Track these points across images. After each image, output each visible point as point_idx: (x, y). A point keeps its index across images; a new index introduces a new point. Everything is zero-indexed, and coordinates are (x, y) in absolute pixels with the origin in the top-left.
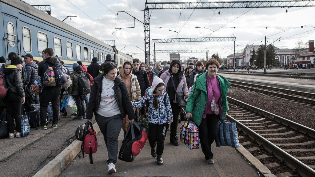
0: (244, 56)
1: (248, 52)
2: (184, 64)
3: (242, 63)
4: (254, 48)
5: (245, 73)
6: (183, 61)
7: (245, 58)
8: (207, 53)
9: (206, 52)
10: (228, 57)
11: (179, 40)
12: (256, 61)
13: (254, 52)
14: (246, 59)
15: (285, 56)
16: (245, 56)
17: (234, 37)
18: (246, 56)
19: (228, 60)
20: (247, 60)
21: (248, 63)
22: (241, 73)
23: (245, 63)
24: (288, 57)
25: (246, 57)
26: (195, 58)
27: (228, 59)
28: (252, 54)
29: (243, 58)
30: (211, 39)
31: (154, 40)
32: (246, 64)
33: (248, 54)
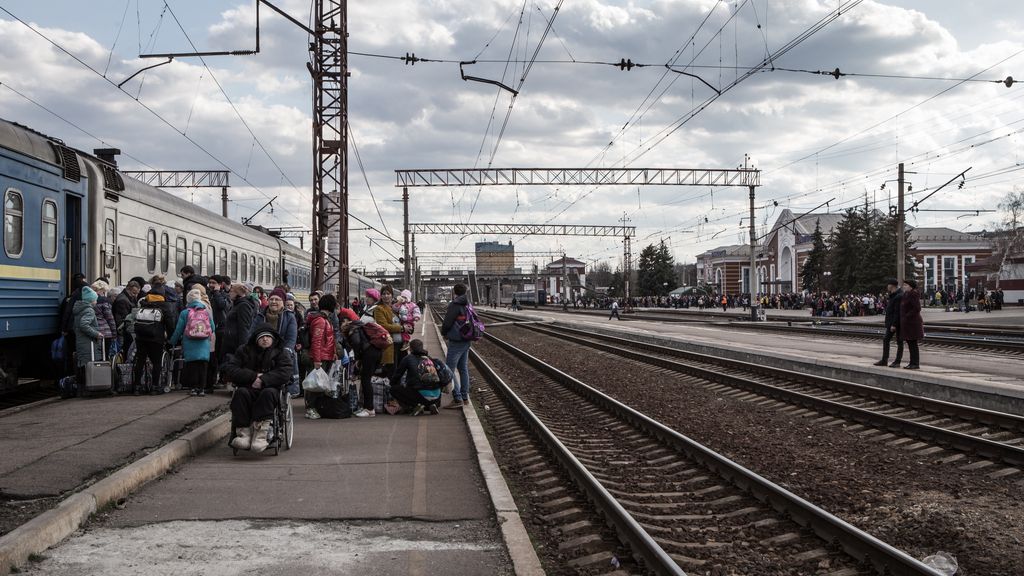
0: (771, 253)
1: (787, 240)
2: (529, 282)
3: (764, 283)
4: (818, 223)
5: (799, 325)
6: (527, 270)
7: (776, 263)
8: (627, 238)
9: (622, 233)
10: (701, 258)
11: (514, 176)
12: (832, 275)
13: (817, 236)
14: (779, 266)
15: (935, 258)
16: (776, 254)
17: (749, 167)
18: (780, 254)
19: (702, 271)
20: (787, 271)
21: (787, 285)
22: (784, 324)
23: (777, 283)
24: (948, 263)
25: (780, 260)
26: (572, 261)
27: (700, 266)
28: (810, 247)
29: (767, 263)
30: (651, 174)
31: (403, 174)
32: (780, 286)
33: (786, 249)
